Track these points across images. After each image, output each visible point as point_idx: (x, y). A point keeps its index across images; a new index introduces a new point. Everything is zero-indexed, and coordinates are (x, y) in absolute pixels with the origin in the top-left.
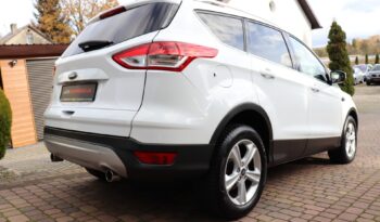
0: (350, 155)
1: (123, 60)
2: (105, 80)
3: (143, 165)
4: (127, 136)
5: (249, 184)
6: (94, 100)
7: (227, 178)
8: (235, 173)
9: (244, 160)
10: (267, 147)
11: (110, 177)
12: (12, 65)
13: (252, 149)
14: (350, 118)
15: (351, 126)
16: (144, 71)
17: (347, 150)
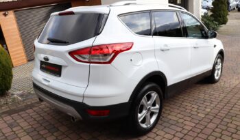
0: (217, 78)
1: (76, 56)
2: (66, 66)
3: (92, 117)
4: (81, 101)
5: (152, 114)
6: (60, 76)
7: (139, 115)
8: (144, 112)
9: (149, 102)
10: (164, 91)
11: (74, 120)
12: (5, 15)
13: (154, 95)
14: (219, 55)
15: (219, 60)
16: (88, 64)
17: (215, 75)
